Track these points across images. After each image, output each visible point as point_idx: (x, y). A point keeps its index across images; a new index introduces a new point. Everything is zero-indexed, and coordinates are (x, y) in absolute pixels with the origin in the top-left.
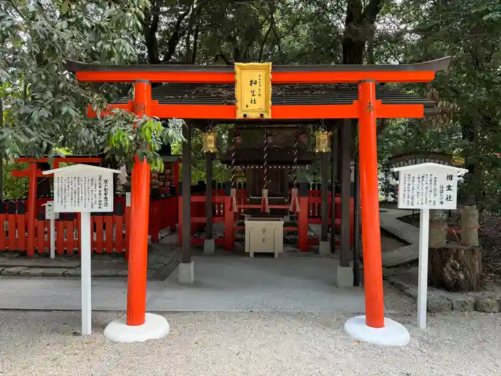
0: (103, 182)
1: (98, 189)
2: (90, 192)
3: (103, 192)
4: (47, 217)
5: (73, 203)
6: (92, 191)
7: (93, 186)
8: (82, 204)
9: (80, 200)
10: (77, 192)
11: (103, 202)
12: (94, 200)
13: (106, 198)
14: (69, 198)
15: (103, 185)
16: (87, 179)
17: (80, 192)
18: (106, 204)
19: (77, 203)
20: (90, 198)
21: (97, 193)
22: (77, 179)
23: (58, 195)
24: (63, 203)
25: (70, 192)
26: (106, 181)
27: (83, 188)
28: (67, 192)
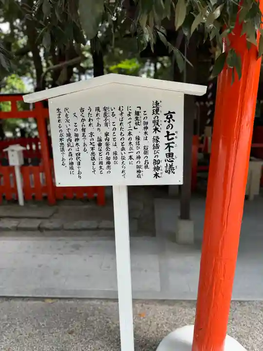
0: (162, 118)
1: (151, 134)
2: (134, 141)
3: (163, 141)
4: (11, 163)
5: (97, 166)
6: (138, 138)
7: (141, 128)
8: (116, 168)
9: (112, 161)
10: (104, 142)
11: (163, 165)
12: (142, 161)
13: (170, 155)
14: (86, 157)
15: (163, 126)
16: (126, 112)
17: (111, 142)
18: (170, 169)
19: (105, 166)
20: (134, 156)
21: (150, 143)
22: (102, 112)
23: (63, 150)
24: (75, 166)
25: (88, 141)
26: (170, 116)
27: (118, 132)
28: (81, 142)
